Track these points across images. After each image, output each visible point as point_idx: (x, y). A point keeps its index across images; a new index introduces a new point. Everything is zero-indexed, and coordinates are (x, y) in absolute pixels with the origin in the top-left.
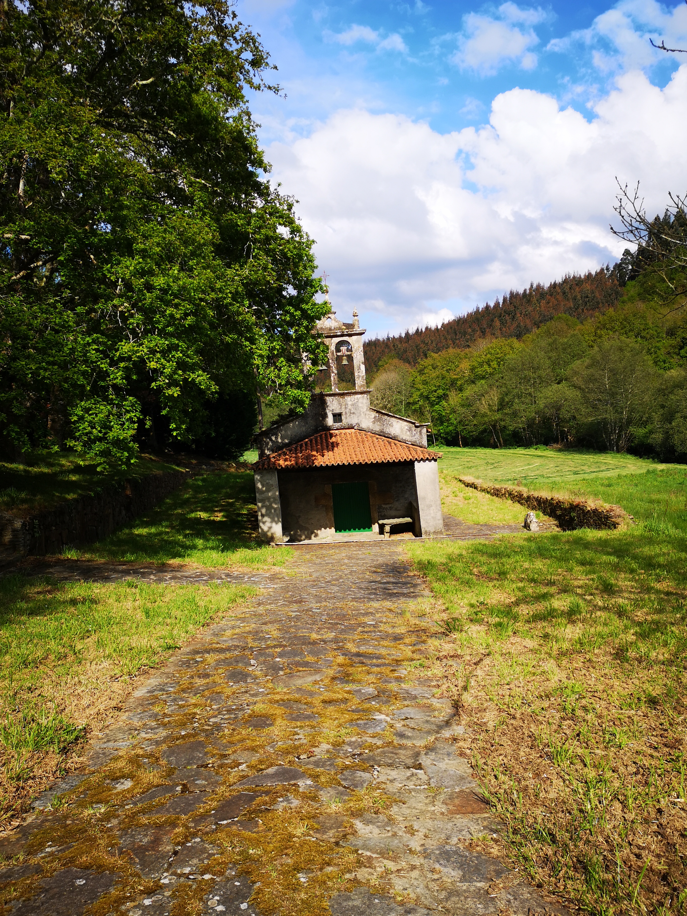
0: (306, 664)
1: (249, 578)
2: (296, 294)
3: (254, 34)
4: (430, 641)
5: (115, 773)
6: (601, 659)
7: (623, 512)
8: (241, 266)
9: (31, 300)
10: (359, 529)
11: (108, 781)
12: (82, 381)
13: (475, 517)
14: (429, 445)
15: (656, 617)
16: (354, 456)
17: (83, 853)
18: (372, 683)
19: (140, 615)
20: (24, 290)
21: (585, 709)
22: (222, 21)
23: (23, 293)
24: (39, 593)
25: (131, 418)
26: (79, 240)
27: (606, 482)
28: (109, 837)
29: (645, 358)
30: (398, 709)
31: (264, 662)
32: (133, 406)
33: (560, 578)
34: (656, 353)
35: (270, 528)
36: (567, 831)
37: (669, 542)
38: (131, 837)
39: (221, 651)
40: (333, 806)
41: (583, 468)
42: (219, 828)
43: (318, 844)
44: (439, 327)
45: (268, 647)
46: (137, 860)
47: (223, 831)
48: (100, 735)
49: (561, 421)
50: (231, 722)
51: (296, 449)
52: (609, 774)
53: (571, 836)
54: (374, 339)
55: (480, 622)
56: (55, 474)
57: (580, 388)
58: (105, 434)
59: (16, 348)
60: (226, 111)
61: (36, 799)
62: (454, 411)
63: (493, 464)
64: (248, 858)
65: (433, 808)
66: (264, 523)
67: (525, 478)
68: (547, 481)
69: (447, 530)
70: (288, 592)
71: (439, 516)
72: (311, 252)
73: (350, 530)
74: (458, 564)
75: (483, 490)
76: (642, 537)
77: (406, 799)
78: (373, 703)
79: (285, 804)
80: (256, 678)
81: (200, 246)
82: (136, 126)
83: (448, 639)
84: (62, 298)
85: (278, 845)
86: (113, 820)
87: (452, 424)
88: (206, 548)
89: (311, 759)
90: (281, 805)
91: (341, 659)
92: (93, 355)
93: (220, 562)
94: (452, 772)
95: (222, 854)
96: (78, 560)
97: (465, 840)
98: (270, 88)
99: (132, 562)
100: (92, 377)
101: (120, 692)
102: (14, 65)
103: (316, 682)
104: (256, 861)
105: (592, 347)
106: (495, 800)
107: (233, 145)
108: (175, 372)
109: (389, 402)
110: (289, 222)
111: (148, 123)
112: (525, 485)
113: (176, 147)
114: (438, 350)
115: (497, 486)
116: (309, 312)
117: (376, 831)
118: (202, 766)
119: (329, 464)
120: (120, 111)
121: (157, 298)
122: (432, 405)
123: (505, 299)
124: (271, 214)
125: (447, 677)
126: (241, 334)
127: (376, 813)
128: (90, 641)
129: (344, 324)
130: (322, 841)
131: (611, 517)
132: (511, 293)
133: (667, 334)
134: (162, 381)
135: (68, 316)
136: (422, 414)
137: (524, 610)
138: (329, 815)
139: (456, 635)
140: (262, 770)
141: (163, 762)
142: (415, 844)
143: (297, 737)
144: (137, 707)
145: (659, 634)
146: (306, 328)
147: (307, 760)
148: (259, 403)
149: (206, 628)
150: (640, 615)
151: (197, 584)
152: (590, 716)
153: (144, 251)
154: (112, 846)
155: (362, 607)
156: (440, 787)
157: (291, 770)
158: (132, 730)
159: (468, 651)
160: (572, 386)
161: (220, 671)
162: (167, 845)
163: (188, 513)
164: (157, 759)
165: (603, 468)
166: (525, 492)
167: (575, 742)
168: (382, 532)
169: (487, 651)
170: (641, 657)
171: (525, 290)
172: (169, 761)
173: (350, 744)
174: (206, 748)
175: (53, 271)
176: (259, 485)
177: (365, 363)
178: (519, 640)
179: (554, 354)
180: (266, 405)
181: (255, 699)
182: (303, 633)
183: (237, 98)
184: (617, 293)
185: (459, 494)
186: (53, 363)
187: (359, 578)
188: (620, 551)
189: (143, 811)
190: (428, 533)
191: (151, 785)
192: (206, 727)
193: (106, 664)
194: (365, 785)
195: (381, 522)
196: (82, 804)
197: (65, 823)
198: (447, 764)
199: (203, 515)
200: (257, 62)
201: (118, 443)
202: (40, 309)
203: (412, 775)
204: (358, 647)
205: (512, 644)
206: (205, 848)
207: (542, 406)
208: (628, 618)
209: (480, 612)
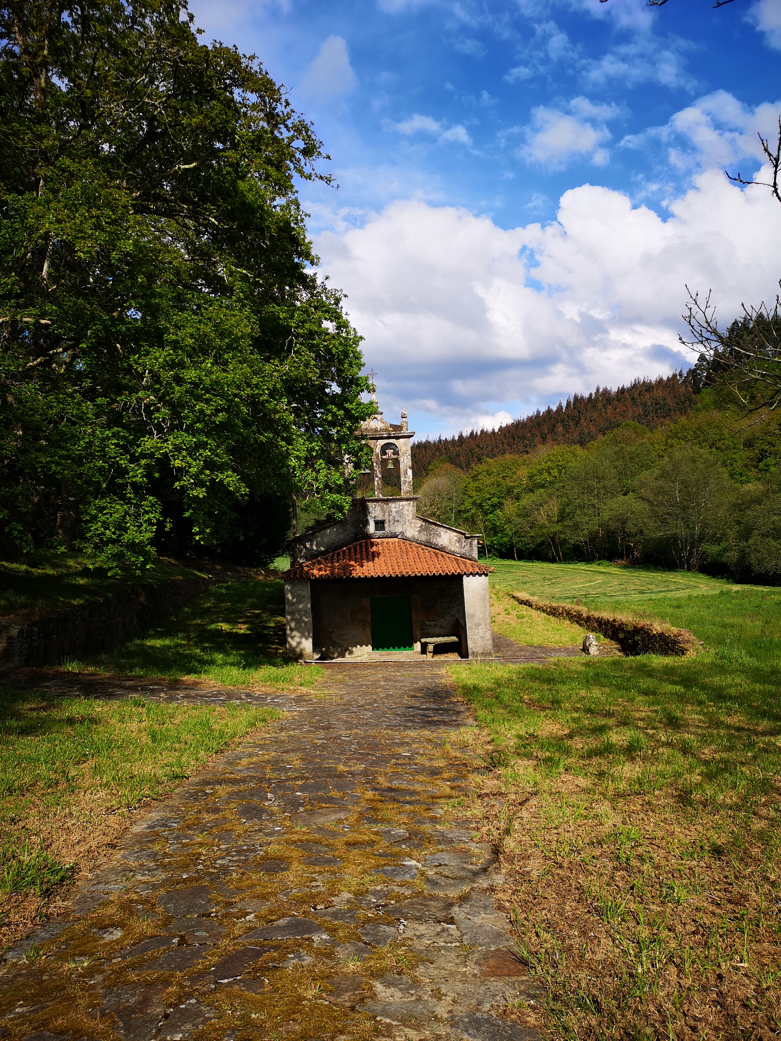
0: (330, 800)
1: (272, 699)
2: (339, 392)
3: (307, 122)
4: (471, 777)
5: (104, 921)
6: (662, 801)
7: (693, 637)
8: (281, 361)
9: (47, 388)
10: (399, 648)
11: (94, 930)
12: (97, 478)
13: (528, 638)
14: (480, 557)
15: (724, 755)
16: (396, 567)
17: (59, 1015)
18: (404, 823)
19: (145, 739)
20: (40, 377)
21: (641, 858)
22: (274, 109)
23: (40, 380)
24: (32, 709)
25: (149, 519)
26: (106, 328)
27: (675, 603)
28: (90, 995)
29: (720, 470)
30: (431, 854)
31: (283, 796)
32: (152, 506)
33: (619, 708)
34: (732, 465)
35: (299, 643)
36: (614, 998)
37: (742, 672)
38: (116, 997)
39: (234, 782)
40: (350, 965)
41: (650, 587)
42: (219, 988)
43: (332, 1008)
44: (496, 431)
45: (288, 779)
46: (121, 1024)
47: (223, 991)
48: (90, 876)
49: (627, 535)
50: (241, 864)
51: (332, 558)
52: (664, 934)
53: (619, 1004)
54: (424, 441)
55: (529, 756)
56: (61, 577)
57: (648, 500)
58: (120, 536)
59: (27, 440)
60: (274, 199)
61: (10, 949)
62: (509, 521)
63: (550, 579)
64: (248, 1022)
65: (464, 969)
66: (293, 638)
67: (585, 596)
68: (609, 600)
69: (497, 652)
70: (316, 716)
71: (488, 635)
72: (358, 349)
73: (388, 648)
74: (506, 690)
75: (539, 608)
76: (713, 665)
77: (435, 958)
78: (404, 846)
79: (295, 961)
80: (272, 814)
81: (237, 339)
82: (176, 211)
83: (491, 775)
84: (82, 388)
85: (285, 1008)
86: (96, 977)
87: (507, 535)
88: (226, 664)
89: (329, 910)
90: (292, 962)
91: (370, 794)
92: (112, 450)
93: (241, 680)
94: (488, 928)
95: (220, 1018)
96: (80, 673)
97: (498, 1006)
98: (321, 178)
99: (141, 677)
100: (110, 473)
101: (116, 826)
102: (48, 143)
103: (340, 821)
104: (259, 1027)
105: (662, 457)
106: (534, 961)
107: (279, 235)
108: (201, 472)
109: (438, 509)
110: (336, 316)
111: (188, 209)
112: (586, 604)
113: (218, 234)
114: (493, 456)
115: (554, 605)
116: (353, 412)
117: (398, 994)
118: (204, 915)
119: (368, 576)
120: (159, 194)
121: (187, 392)
122: (486, 513)
123: (568, 403)
124: (316, 308)
125: (487, 818)
126: (277, 433)
127: (399, 974)
128: (86, 767)
129: (391, 426)
130: (335, 1005)
131: (679, 643)
132: (576, 397)
133: (745, 445)
134: (186, 481)
135: (87, 408)
136: (474, 523)
137: (578, 743)
138: (345, 975)
139: (501, 771)
140: (272, 921)
141: (160, 909)
142: (442, 1011)
143: (314, 884)
144: (134, 844)
145: (727, 775)
146: (349, 428)
147: (324, 911)
148: (294, 506)
149: (219, 755)
150: (707, 752)
151: (213, 705)
152: (646, 867)
153: (176, 342)
154: (94, 1007)
155: (397, 736)
156: (474, 945)
157: (305, 922)
158: (126, 871)
159: (513, 789)
160: (640, 498)
161: (232, 805)
162: (157, 1006)
163: (208, 624)
164: (153, 905)
165: (672, 587)
166: (584, 611)
167: (629, 896)
168: (424, 651)
169: (535, 789)
170: (707, 800)
171: (591, 394)
172: (166, 908)
173: (374, 893)
174: (209, 894)
175: (74, 357)
176: (290, 597)
177: (412, 468)
178: (570, 778)
179: (619, 463)
180: (302, 509)
181: (270, 839)
182: (328, 763)
183: (286, 188)
184: (691, 400)
185: (512, 612)
186: (67, 457)
187: (395, 703)
188: (688, 680)
189: (132, 966)
190: (475, 654)
191: (143, 936)
192: (212, 870)
193: (102, 794)
194: (389, 941)
195: (423, 640)
196: (62, 957)
197: (41, 979)
198: (483, 918)
199: (225, 627)
200: (309, 151)
201: (133, 546)
202: (56, 398)
203: (443, 930)
204: (390, 782)
205: (563, 782)
206: (201, 1011)
207: (606, 518)
208: (693, 755)
209: (528, 744)
